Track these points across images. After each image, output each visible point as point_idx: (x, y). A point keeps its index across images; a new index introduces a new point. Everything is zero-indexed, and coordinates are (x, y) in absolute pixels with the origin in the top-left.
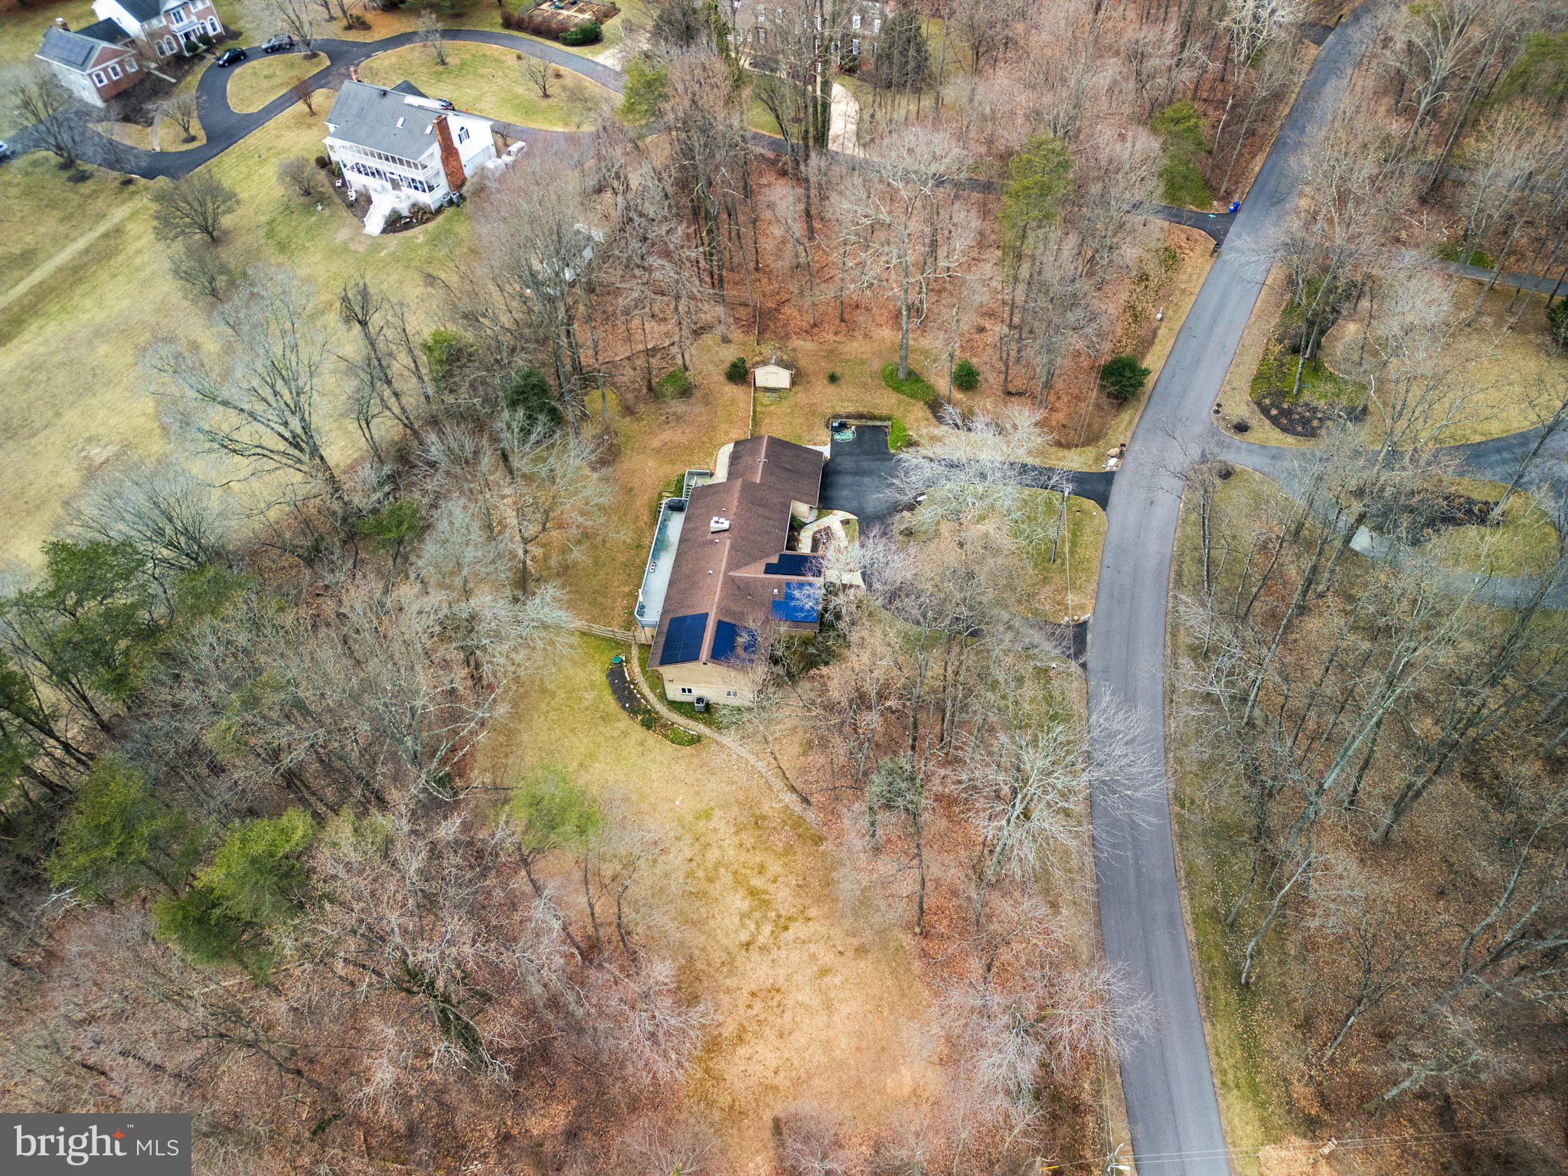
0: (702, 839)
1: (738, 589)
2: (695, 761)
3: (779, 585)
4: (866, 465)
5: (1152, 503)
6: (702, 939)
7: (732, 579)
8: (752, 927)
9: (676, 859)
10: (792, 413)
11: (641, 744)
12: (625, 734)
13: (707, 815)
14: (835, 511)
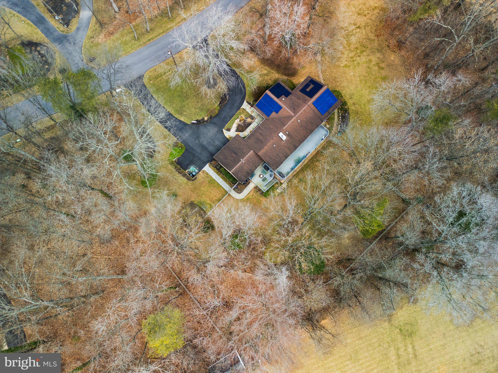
0: (352, 60)
1: (295, 108)
2: (338, 84)
3: (281, 100)
4: (199, 150)
6: (369, 34)
7: (294, 113)
8: (354, 31)
9: (363, 59)
10: (203, 194)
11: (351, 98)
12: (354, 104)
13: (346, 66)
14: (228, 137)
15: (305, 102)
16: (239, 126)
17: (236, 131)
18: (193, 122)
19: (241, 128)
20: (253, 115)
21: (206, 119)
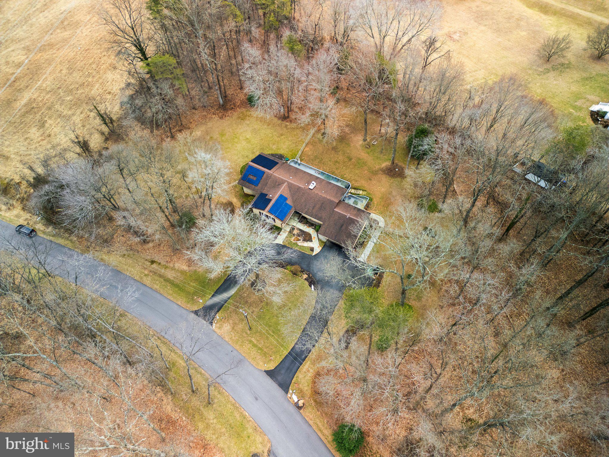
1: (278, 183)
3: (273, 197)
5: (257, 399)
7: (284, 183)
14: (321, 248)
15: (269, 177)
16: (305, 240)
17: (312, 241)
18: (313, 289)
19: (308, 238)
20: (289, 230)
21: (305, 276)
